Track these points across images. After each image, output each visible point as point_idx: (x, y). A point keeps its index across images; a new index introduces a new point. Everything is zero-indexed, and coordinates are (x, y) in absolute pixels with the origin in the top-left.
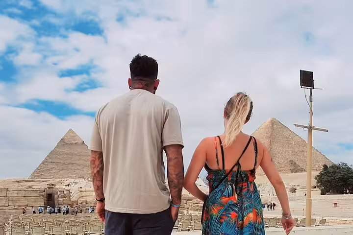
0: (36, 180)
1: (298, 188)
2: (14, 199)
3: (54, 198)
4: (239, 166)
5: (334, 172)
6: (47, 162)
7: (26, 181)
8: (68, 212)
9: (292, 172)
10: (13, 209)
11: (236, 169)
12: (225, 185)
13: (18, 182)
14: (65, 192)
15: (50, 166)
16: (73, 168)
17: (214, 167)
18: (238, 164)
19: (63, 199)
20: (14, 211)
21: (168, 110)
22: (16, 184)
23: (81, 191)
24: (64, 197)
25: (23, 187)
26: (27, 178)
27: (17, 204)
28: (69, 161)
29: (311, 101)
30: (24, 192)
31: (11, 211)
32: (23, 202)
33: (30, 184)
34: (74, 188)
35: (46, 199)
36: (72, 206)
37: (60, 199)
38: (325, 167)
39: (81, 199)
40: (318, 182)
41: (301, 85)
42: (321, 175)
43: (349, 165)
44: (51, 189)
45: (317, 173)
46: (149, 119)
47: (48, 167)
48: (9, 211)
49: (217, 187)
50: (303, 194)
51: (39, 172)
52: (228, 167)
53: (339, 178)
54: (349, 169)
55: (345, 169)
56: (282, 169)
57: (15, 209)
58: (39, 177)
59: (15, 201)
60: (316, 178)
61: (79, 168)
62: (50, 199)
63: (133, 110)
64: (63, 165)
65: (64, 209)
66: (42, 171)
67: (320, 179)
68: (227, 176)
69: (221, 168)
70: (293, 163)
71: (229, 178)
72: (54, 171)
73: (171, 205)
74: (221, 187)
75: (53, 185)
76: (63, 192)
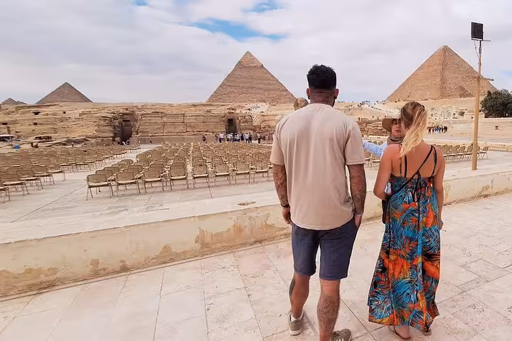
0: (215, 104)
1: (466, 112)
2: (193, 124)
3: (235, 123)
4: (419, 175)
5: (497, 98)
7: (203, 105)
8: (250, 139)
9: (461, 97)
11: (416, 177)
12: (406, 191)
13: (195, 106)
14: (247, 117)
15: (229, 90)
16: (253, 92)
17: (397, 174)
18: (418, 173)
21: (350, 131)
22: (193, 108)
23: (263, 116)
24: (246, 122)
25: (201, 112)
26: (204, 102)
27: (196, 130)
29: (480, 53)
30: (202, 117)
31: (190, 137)
32: (202, 127)
33: (208, 108)
34: (255, 113)
35: (227, 124)
36: (254, 131)
37: (241, 125)
38: (489, 92)
39: (263, 124)
40: (483, 107)
41: (472, 37)
42: (486, 100)
43: (509, 91)
44: (232, 114)
45: (482, 98)
46: (331, 140)
47: (227, 91)
48: (188, 137)
49: (398, 191)
50: (469, 117)
51: (217, 96)
52: (409, 176)
53: (500, 104)
54: (509, 95)
59: (193, 126)
60: (481, 103)
62: (231, 124)
63: (315, 126)
65: (247, 136)
66: (220, 95)
67: (485, 103)
68: (407, 183)
69: (403, 175)
70: (462, 88)
71: (409, 185)
73: (354, 215)
74: (401, 193)
75: (233, 109)
76: (245, 117)
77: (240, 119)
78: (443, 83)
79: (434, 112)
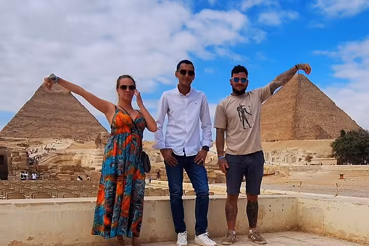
1: (314, 156)
3: (6, 161)
5: (351, 139)
6: (21, 115)
14: (21, 154)
16: (57, 124)
19: (17, 163)
24: (20, 159)
28: (51, 116)
37: (13, 163)
38: (343, 132)
40: (334, 150)
45: (334, 139)
47: (23, 123)
51: (11, 129)
53: (356, 147)
55: (364, 135)
56: (306, 134)
58: (11, 134)
60: (332, 146)
61: (66, 125)
64: (43, 120)
66: (15, 127)
67: (335, 146)
70: (319, 128)
72: (31, 128)
75: (24, 145)
76: (18, 153)
77: (11, 156)
78: (296, 121)
79: (275, 156)
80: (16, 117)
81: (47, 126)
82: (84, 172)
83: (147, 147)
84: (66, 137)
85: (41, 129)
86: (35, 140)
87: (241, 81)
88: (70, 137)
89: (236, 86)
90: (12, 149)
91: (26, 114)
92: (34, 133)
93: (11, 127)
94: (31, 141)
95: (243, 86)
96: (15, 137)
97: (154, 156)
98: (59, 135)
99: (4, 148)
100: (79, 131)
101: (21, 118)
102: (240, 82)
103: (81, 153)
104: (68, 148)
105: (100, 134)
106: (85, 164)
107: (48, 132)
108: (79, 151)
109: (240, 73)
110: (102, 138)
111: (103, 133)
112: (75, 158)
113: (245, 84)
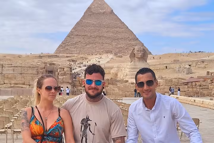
0: (61, 55)
2: (10, 76)
6: (72, 35)
10: (9, 87)
15: (76, 39)
16: (101, 41)
19: (62, 77)
20: (10, 89)
24: (65, 74)
27: (13, 82)
28: (96, 34)
30: (20, 68)
31: (7, 89)
32: (19, 80)
37: (59, 77)
44: (52, 66)
48: (4, 89)
57: (11, 87)
58: (64, 52)
59: (10, 78)
61: (108, 41)
64: (89, 38)
72: (80, 45)
76: (64, 69)
77: (58, 71)
80: (68, 36)
81: (93, 43)
82: (117, 85)
83: (179, 59)
84: (107, 52)
85: (88, 46)
86: (82, 56)
87: (96, 84)
88: (111, 52)
89: (89, 89)
90: (60, 65)
91: (76, 33)
92: (82, 49)
93: (64, 45)
94: (79, 57)
95: (98, 89)
96: (67, 54)
97: (185, 68)
98: (102, 50)
99: (53, 64)
100: (119, 46)
101: (72, 37)
102: (93, 85)
103: (118, 67)
104: (108, 62)
105: (134, 49)
106: (120, 76)
107: (94, 48)
108: (115, 65)
109: (94, 74)
110: (135, 52)
111: (136, 48)
112: (112, 71)
113: (100, 87)
